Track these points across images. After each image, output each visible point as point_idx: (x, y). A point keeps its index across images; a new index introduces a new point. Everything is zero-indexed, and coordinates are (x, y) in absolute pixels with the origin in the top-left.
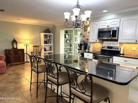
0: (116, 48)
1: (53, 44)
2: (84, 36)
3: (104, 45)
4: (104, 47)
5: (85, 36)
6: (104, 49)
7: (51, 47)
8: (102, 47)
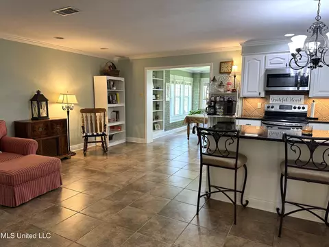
0: (299, 108)
1: (123, 105)
2: (221, 85)
3: (271, 102)
4: (272, 107)
5: (225, 83)
6: (273, 110)
7: (117, 112)
8: (268, 107)
